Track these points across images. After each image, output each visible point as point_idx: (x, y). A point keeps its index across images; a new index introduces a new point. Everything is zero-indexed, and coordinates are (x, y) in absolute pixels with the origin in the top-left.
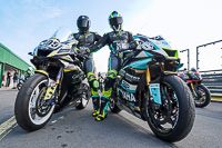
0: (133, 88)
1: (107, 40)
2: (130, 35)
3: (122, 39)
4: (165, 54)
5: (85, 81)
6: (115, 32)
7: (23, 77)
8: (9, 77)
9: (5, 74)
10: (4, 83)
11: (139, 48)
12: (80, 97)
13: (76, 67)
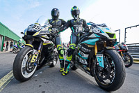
0: (86, 56)
1: (70, 24)
2: (84, 22)
3: (79, 24)
4: (108, 36)
5: (55, 50)
6: (75, 19)
7: (16, 45)
8: (7, 45)
9: (5, 43)
10: (5, 48)
11: (91, 31)
12: (52, 60)
13: (50, 42)
